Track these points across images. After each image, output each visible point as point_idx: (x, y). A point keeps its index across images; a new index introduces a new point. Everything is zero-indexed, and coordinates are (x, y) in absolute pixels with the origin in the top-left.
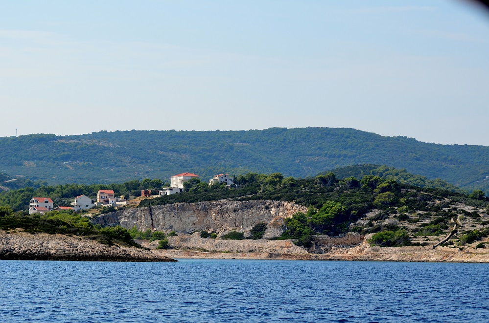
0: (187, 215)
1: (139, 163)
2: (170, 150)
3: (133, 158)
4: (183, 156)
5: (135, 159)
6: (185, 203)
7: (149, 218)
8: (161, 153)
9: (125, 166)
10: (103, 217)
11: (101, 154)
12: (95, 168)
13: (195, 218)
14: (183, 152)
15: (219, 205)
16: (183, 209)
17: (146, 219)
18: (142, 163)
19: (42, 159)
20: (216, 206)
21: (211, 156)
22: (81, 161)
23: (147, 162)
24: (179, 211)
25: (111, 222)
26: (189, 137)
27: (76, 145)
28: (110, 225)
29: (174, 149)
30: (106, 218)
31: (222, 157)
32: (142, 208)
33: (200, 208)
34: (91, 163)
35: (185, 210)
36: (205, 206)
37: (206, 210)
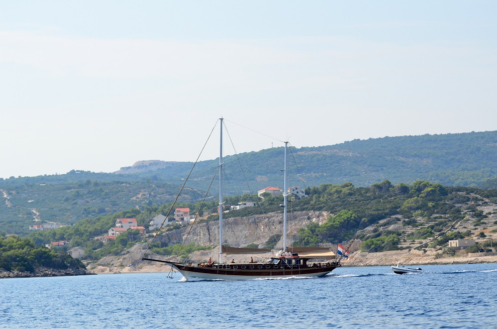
0: (240, 229)
1: (374, 171)
2: (412, 156)
3: (369, 166)
4: (425, 161)
5: (371, 167)
6: (238, 218)
7: (207, 234)
8: (401, 159)
9: (359, 175)
10: (167, 235)
11: (337, 164)
12: (328, 178)
13: (246, 232)
14: (425, 157)
15: (267, 218)
16: (236, 223)
17: (204, 235)
18: (377, 171)
19: (276, 172)
20: (265, 218)
21: (454, 159)
22: (315, 172)
23: (382, 169)
24: (232, 226)
25: (176, 239)
26: (441, 141)
27: (315, 155)
28: (174, 242)
29: (416, 154)
30: (170, 236)
31: (465, 159)
32: (201, 225)
33: (250, 221)
34: (325, 174)
35: (238, 224)
36: (255, 219)
37: (256, 223)
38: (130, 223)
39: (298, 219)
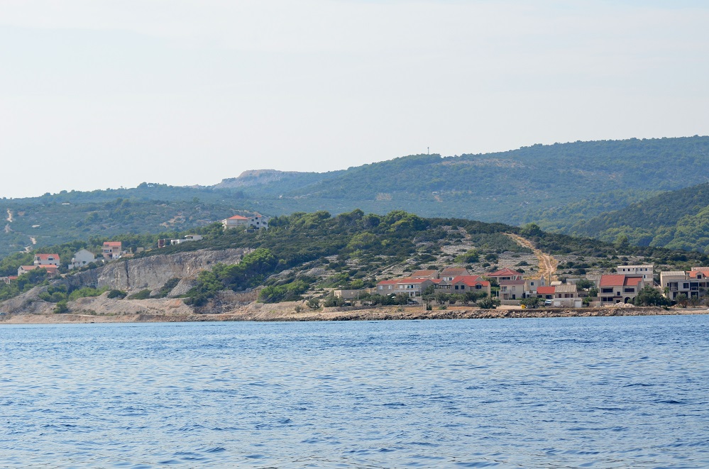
0: (163, 269)
1: (537, 189)
2: (597, 168)
3: (533, 181)
4: (613, 176)
5: (533, 183)
6: (161, 256)
7: (125, 275)
8: (581, 172)
9: (516, 194)
10: (80, 276)
11: (489, 179)
13: (171, 273)
14: (615, 170)
15: (195, 256)
16: (159, 262)
17: (122, 276)
18: (541, 188)
19: (405, 189)
20: (192, 257)
21: (654, 173)
22: (457, 189)
23: (549, 187)
24: (154, 266)
25: (90, 282)
26: (648, 148)
28: (88, 285)
29: (602, 166)
30: (83, 277)
31: (670, 174)
32: (119, 263)
33: (175, 260)
34: (470, 192)
35: (161, 264)
36: (181, 258)
37: (181, 262)
38: (50, 259)
39: (230, 258)
